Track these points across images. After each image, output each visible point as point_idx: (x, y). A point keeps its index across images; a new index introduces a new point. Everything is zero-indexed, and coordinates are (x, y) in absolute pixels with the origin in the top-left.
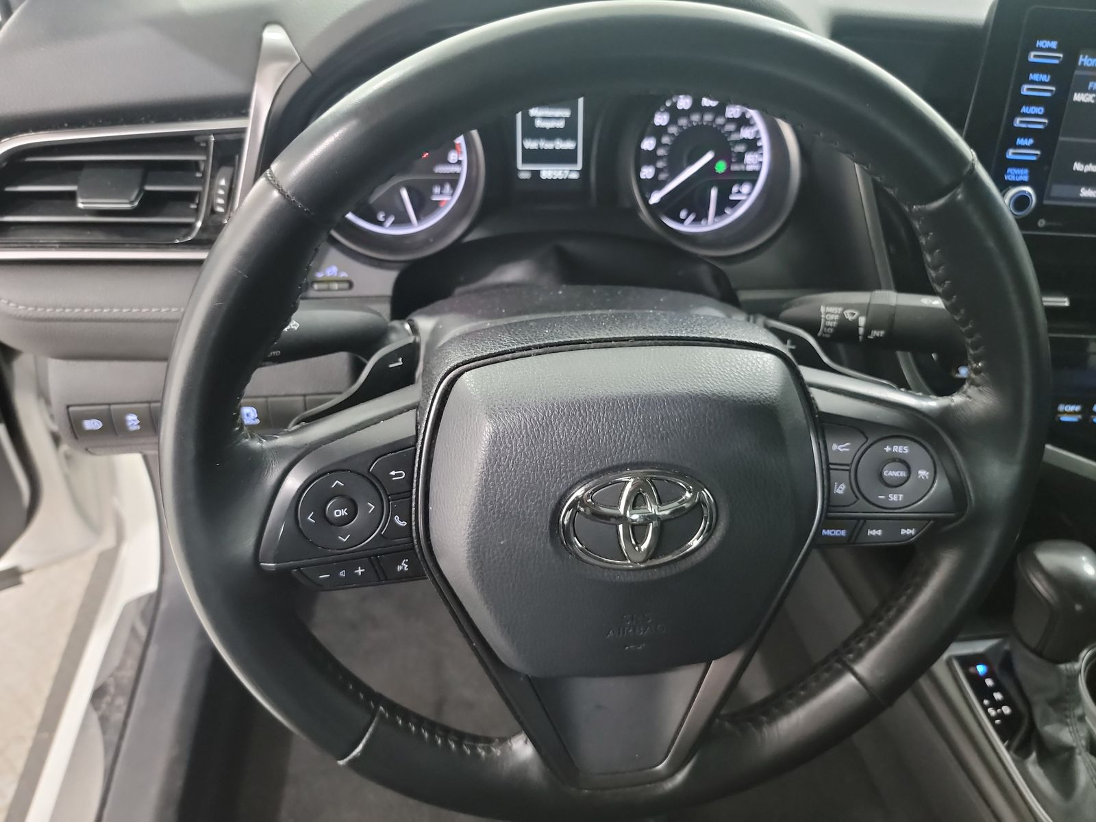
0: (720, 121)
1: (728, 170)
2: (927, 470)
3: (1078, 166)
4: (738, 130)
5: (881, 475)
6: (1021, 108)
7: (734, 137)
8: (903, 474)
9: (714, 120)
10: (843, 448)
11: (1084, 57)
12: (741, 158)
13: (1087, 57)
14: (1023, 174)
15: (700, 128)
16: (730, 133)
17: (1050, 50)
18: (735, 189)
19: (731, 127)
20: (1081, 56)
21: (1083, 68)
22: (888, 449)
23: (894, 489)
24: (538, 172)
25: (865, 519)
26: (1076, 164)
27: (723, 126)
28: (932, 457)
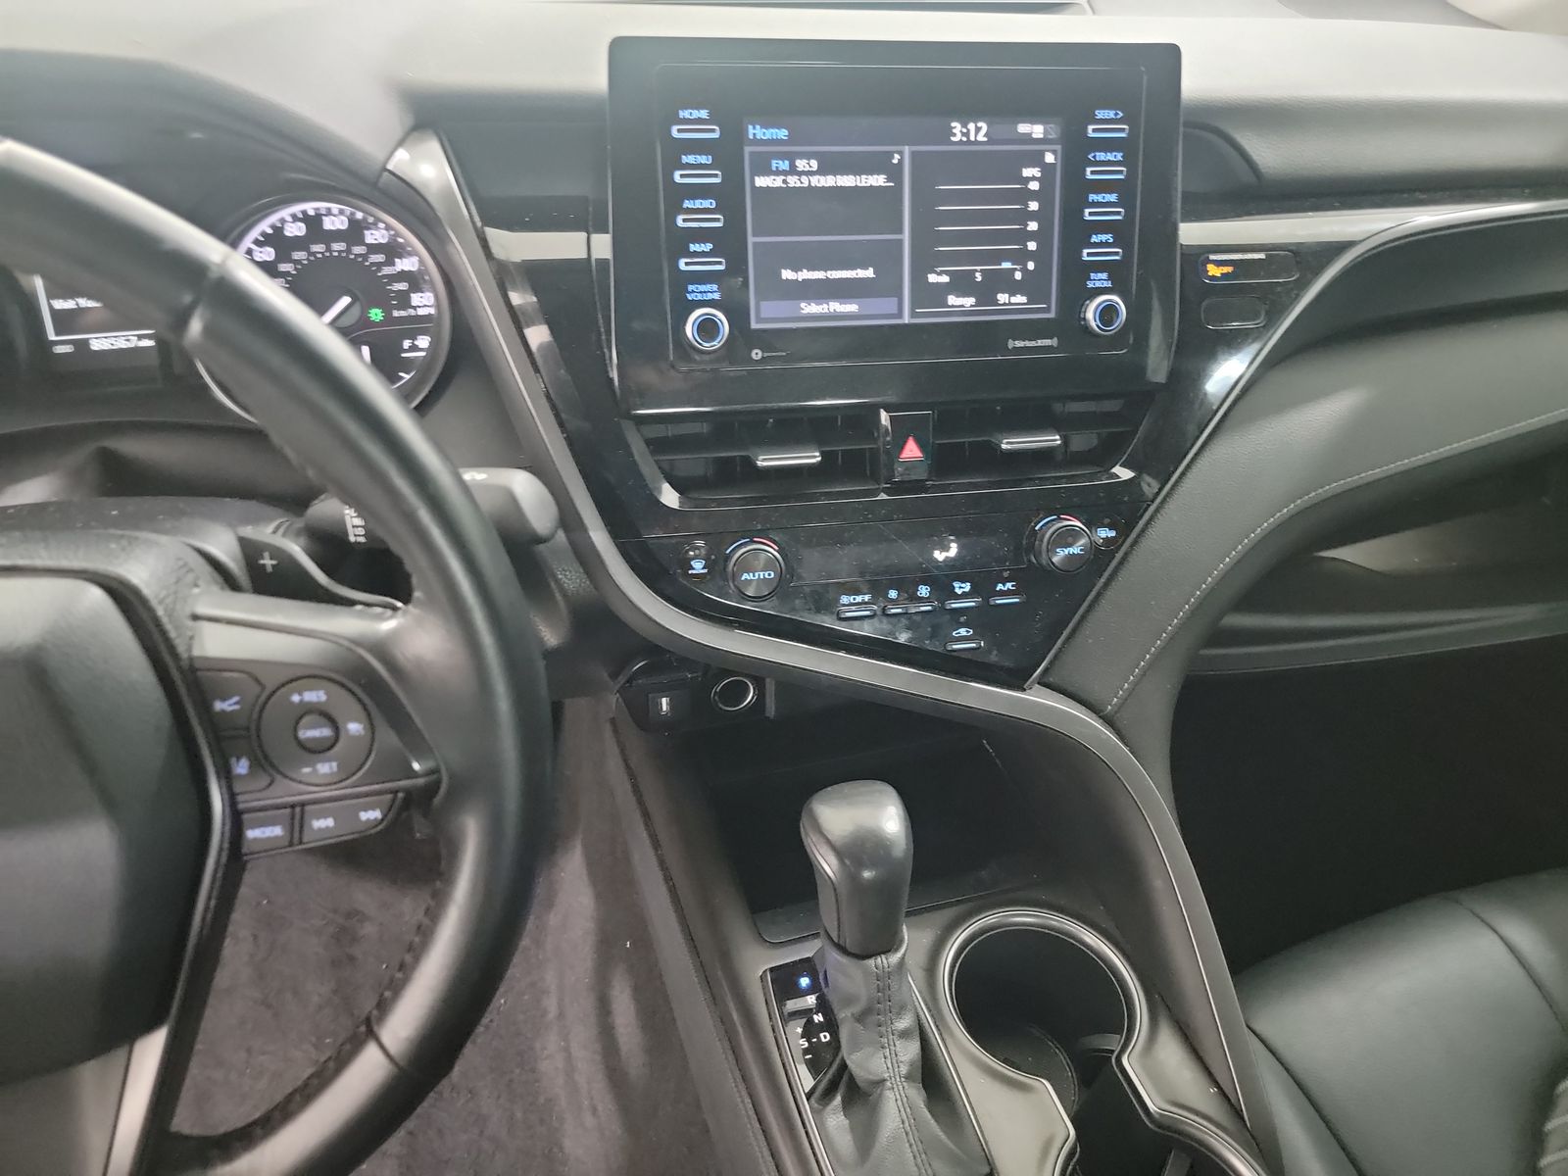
0: (358, 250)
1: (389, 319)
2: (360, 722)
3: (787, 274)
4: (390, 262)
5: (296, 738)
6: (683, 202)
7: (387, 270)
8: (326, 732)
9: (348, 251)
10: (231, 705)
11: (754, 128)
12: (404, 301)
13: (758, 127)
14: (711, 290)
15: (327, 260)
16: (379, 265)
17: (699, 121)
18: (407, 344)
19: (380, 258)
20: (750, 127)
21: (756, 142)
22: (296, 698)
23: (322, 755)
24: (86, 342)
25: (303, 805)
26: (783, 271)
27: (365, 257)
28: (360, 700)
